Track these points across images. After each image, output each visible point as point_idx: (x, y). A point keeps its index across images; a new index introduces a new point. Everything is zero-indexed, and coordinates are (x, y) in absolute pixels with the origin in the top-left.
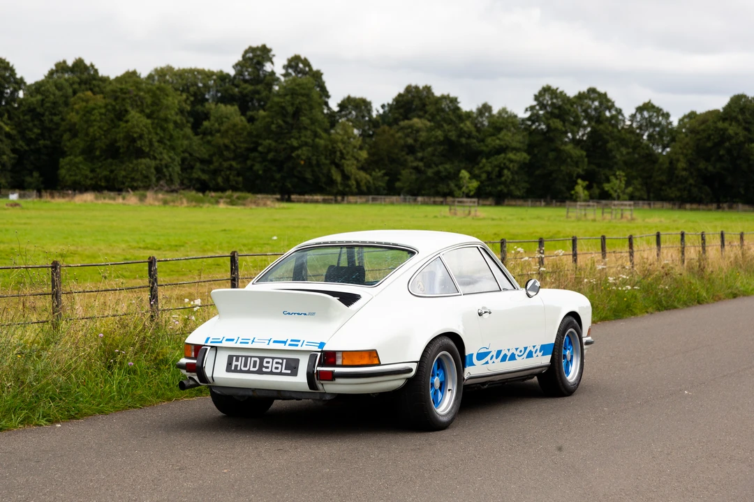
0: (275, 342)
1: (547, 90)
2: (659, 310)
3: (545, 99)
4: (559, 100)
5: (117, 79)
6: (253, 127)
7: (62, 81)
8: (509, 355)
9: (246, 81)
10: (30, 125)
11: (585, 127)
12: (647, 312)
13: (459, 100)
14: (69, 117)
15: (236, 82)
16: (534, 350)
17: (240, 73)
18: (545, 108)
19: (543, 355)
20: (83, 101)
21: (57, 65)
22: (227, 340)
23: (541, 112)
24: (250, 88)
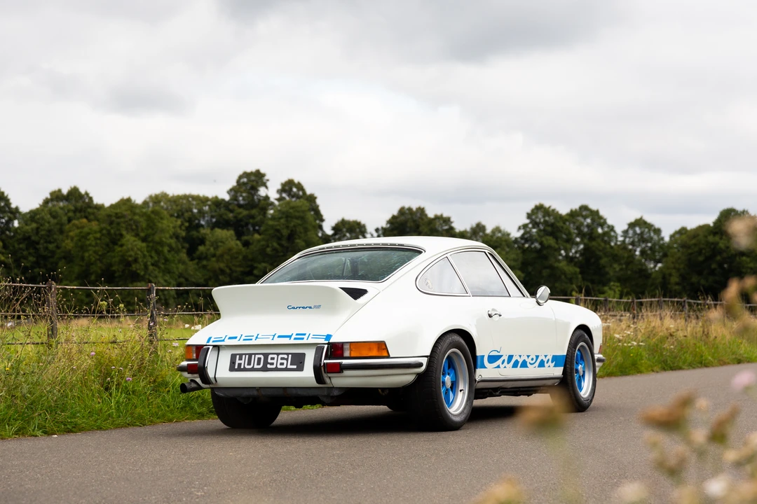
0: (279, 337)
1: (539, 208)
2: (664, 369)
3: (537, 217)
4: (552, 218)
5: (112, 206)
6: (248, 251)
7: (57, 208)
8: (521, 361)
9: (240, 206)
10: (25, 253)
11: (578, 244)
12: (653, 371)
13: (452, 220)
14: (64, 244)
15: (231, 207)
16: (546, 360)
17: (234, 198)
18: (538, 226)
19: (555, 366)
20: (78, 228)
21: (52, 194)
22: (230, 338)
23: (534, 230)
24: (245, 213)
